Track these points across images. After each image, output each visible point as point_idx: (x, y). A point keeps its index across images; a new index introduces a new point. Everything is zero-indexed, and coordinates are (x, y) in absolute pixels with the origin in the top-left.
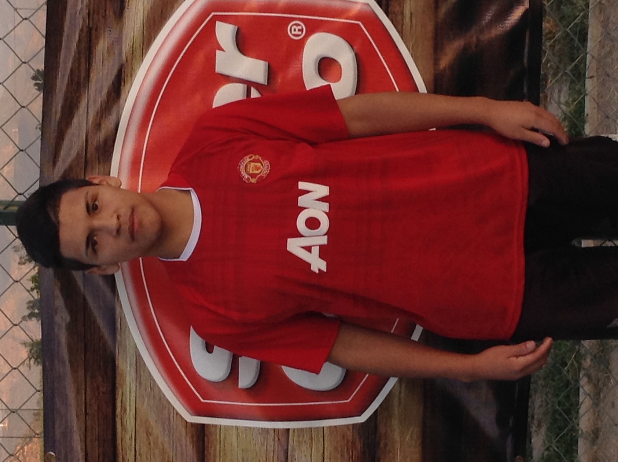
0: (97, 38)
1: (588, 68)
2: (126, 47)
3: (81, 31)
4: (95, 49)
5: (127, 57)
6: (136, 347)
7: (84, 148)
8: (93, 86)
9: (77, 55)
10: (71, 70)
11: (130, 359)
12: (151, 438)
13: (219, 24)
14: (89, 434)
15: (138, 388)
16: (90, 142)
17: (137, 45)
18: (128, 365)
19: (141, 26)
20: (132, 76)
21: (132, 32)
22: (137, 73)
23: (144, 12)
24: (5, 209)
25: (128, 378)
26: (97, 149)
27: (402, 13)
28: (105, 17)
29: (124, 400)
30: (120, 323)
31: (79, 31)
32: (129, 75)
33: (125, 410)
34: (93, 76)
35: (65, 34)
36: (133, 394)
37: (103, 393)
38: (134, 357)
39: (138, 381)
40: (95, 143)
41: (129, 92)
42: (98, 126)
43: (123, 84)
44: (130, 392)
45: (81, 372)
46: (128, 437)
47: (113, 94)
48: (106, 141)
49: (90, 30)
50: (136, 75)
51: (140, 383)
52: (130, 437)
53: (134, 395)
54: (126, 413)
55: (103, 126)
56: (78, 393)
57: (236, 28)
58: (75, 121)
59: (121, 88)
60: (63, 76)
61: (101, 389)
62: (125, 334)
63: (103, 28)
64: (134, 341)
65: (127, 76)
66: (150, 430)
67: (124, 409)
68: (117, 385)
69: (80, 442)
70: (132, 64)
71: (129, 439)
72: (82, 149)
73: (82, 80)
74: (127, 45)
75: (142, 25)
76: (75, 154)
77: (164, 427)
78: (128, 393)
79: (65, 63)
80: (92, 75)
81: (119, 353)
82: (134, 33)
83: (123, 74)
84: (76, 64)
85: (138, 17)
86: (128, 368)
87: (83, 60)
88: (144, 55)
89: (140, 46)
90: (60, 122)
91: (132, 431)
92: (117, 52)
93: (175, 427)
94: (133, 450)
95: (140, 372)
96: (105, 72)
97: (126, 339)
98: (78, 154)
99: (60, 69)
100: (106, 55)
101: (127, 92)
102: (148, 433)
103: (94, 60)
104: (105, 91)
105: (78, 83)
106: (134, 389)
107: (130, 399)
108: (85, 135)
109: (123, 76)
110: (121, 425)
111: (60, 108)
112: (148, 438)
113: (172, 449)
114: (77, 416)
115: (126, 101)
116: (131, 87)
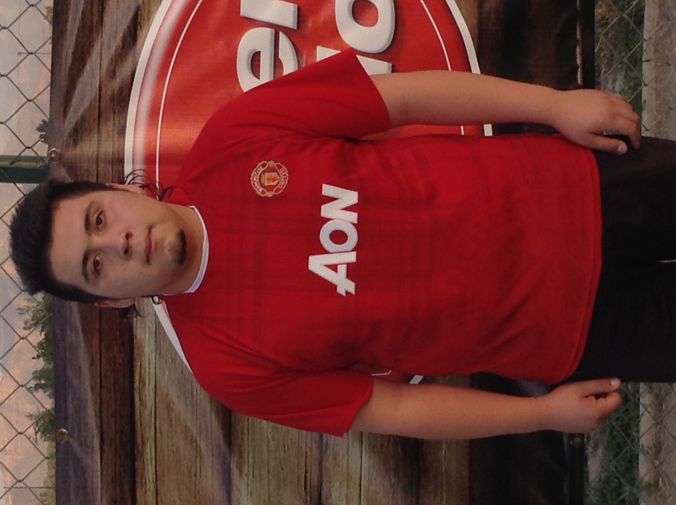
1: (645, 50)
6: (156, 314)
7: (98, 97)
8: (107, 30)
10: (83, 13)
11: (149, 327)
12: (172, 414)
14: (104, 409)
15: (157, 360)
16: (103, 91)
18: (147, 334)
20: (149, 19)
22: (154, 16)
24: (12, 164)
25: (146, 349)
26: (112, 99)
29: (143, 372)
32: (146, 19)
33: (144, 384)
34: (107, 19)
36: (152, 366)
37: (120, 364)
38: (153, 325)
39: (158, 352)
40: (109, 92)
42: (112, 73)
43: (139, 27)
44: (149, 364)
45: (96, 342)
46: (147, 413)
47: (128, 39)
48: (121, 90)
50: (153, 19)
51: (160, 354)
52: (150, 412)
53: (154, 367)
54: (145, 387)
55: (118, 73)
56: (92, 364)
58: (88, 67)
59: (138, 32)
61: (117, 360)
65: (144, 20)
66: (171, 406)
67: (142, 382)
68: (135, 356)
69: (94, 417)
70: (149, 6)
71: (149, 415)
72: (95, 100)
73: (95, 23)
76: (88, 104)
77: (186, 403)
78: (147, 365)
79: (76, 5)
80: (105, 19)
81: (136, 324)
83: (139, 17)
84: (89, 7)
86: (147, 337)
87: (96, 3)
90: (71, 69)
91: (151, 407)
93: (198, 402)
94: (153, 427)
95: (160, 342)
96: (120, 16)
97: (144, 304)
98: (91, 104)
99: (70, 12)
102: (169, 409)
103: (108, 2)
104: (120, 35)
105: (91, 26)
106: (154, 361)
107: (149, 373)
108: (98, 82)
109: (139, 20)
110: (140, 400)
111: (71, 55)
112: (169, 415)
113: (195, 427)
114: (92, 389)
115: (143, 46)
116: (148, 30)
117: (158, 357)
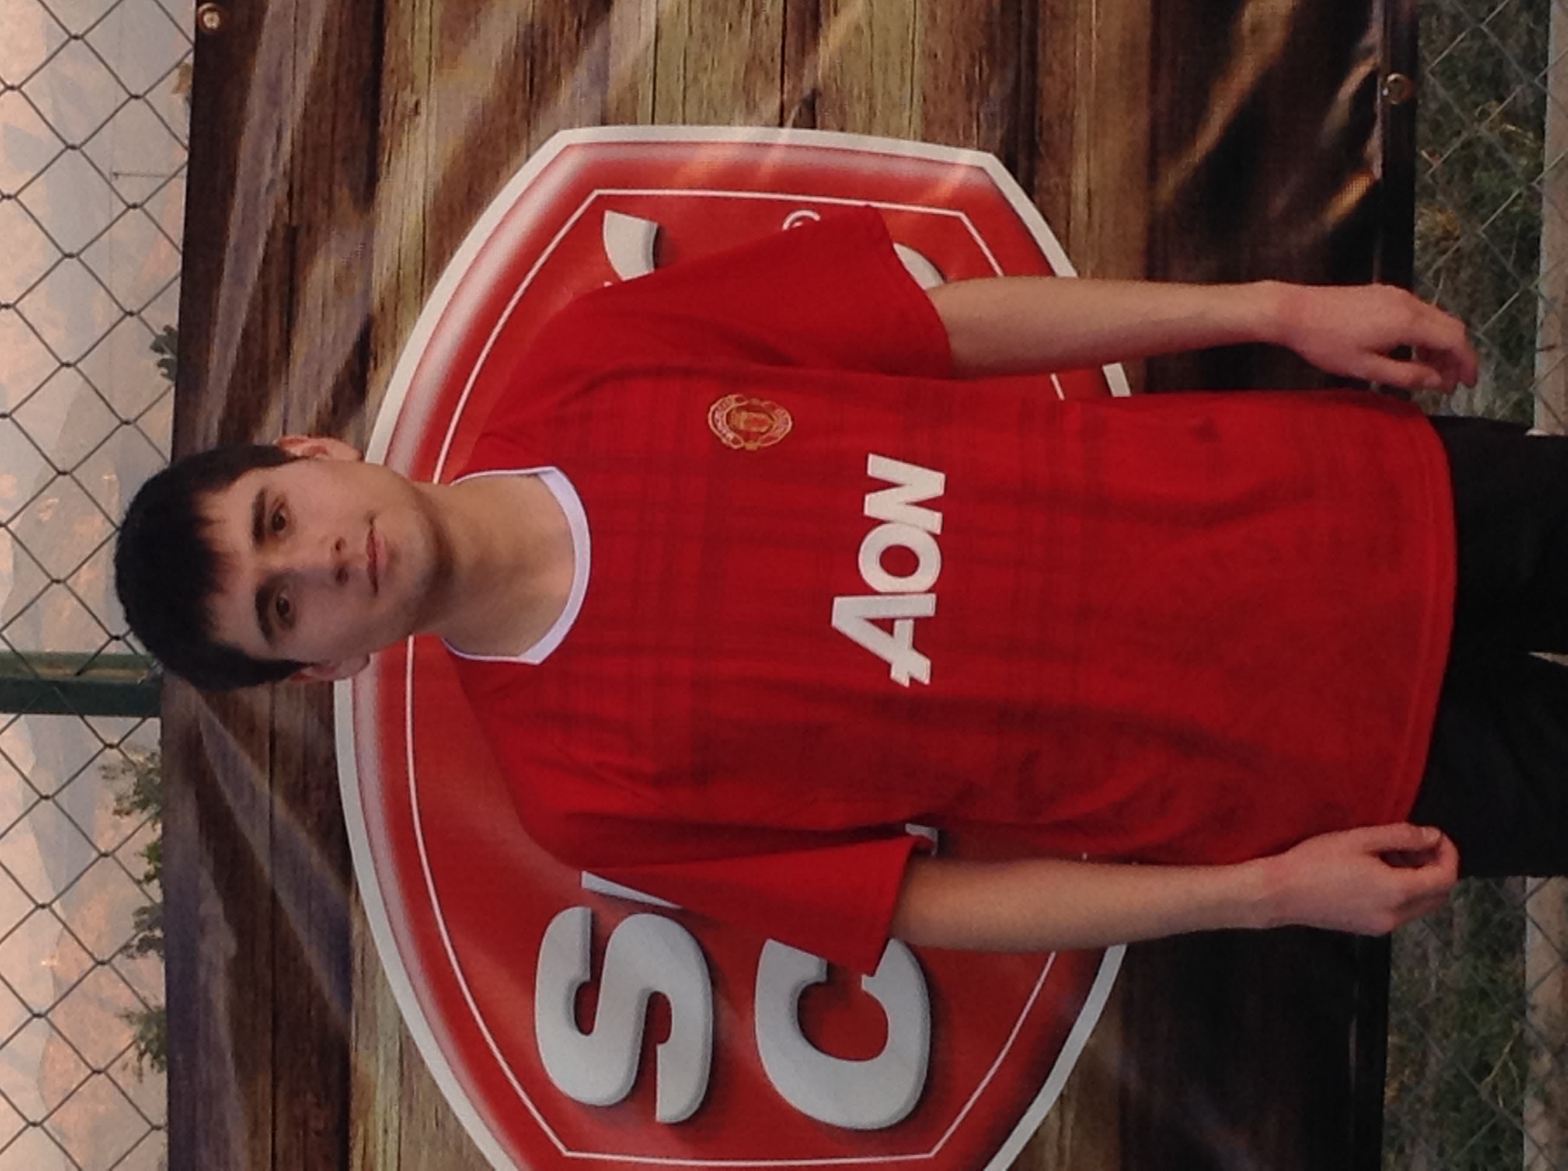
0: (312, 252)
1: (1542, 324)
2: (381, 275)
3: (271, 234)
4: (305, 278)
5: (384, 298)
6: (401, 1019)
8: (299, 370)
9: (260, 296)
10: (246, 333)
11: (385, 1046)
13: (611, 218)
15: (404, 1122)
17: (409, 268)
18: (382, 1063)
19: (418, 222)
20: (394, 346)
21: (397, 240)
22: (407, 340)
23: (425, 191)
24: (78, 674)
25: (379, 1096)
27: (1068, 194)
28: (329, 203)
29: (370, 1149)
30: (363, 959)
31: (265, 235)
32: (389, 346)
34: (300, 347)
35: (232, 242)
36: (393, 1136)
37: (318, 1133)
38: (395, 1043)
39: (405, 1104)
41: (386, 387)
43: (372, 364)
44: (386, 1131)
45: (264, 1082)
47: (348, 391)
49: (292, 233)
50: (404, 345)
51: (410, 1109)
53: (396, 1137)
56: (254, 1134)
57: (655, 226)
59: (368, 376)
60: (226, 346)
61: (313, 1124)
62: (373, 987)
63: (323, 227)
64: (396, 1004)
65: (383, 346)
68: (353, 1115)
70: (395, 318)
73: (272, 355)
74: (385, 270)
75: (421, 220)
78: (380, 1132)
79: (231, 315)
80: (296, 345)
81: (357, 1035)
82: (401, 239)
83: (373, 340)
84: (259, 317)
85: (413, 200)
86: (382, 1071)
87: (274, 308)
88: (426, 294)
89: (416, 272)
92: (358, 286)
95: (411, 1082)
96: (329, 339)
97: (375, 998)
99: (218, 328)
100: (331, 292)
101: (383, 385)
103: (302, 306)
104: (329, 381)
105: (263, 362)
106: (396, 1123)
107: (385, 1150)
109: (373, 346)
111: (216, 426)
115: (379, 406)
116: (392, 373)
117: (405, 1115)
